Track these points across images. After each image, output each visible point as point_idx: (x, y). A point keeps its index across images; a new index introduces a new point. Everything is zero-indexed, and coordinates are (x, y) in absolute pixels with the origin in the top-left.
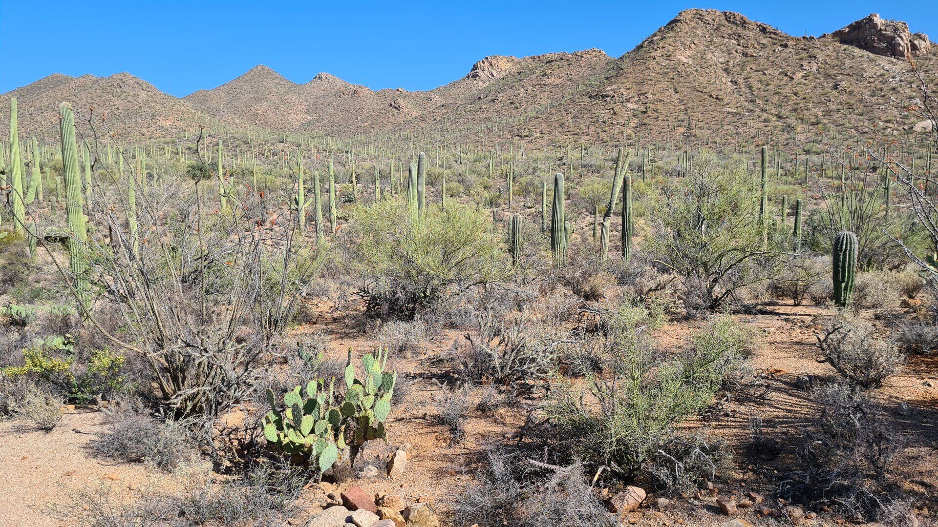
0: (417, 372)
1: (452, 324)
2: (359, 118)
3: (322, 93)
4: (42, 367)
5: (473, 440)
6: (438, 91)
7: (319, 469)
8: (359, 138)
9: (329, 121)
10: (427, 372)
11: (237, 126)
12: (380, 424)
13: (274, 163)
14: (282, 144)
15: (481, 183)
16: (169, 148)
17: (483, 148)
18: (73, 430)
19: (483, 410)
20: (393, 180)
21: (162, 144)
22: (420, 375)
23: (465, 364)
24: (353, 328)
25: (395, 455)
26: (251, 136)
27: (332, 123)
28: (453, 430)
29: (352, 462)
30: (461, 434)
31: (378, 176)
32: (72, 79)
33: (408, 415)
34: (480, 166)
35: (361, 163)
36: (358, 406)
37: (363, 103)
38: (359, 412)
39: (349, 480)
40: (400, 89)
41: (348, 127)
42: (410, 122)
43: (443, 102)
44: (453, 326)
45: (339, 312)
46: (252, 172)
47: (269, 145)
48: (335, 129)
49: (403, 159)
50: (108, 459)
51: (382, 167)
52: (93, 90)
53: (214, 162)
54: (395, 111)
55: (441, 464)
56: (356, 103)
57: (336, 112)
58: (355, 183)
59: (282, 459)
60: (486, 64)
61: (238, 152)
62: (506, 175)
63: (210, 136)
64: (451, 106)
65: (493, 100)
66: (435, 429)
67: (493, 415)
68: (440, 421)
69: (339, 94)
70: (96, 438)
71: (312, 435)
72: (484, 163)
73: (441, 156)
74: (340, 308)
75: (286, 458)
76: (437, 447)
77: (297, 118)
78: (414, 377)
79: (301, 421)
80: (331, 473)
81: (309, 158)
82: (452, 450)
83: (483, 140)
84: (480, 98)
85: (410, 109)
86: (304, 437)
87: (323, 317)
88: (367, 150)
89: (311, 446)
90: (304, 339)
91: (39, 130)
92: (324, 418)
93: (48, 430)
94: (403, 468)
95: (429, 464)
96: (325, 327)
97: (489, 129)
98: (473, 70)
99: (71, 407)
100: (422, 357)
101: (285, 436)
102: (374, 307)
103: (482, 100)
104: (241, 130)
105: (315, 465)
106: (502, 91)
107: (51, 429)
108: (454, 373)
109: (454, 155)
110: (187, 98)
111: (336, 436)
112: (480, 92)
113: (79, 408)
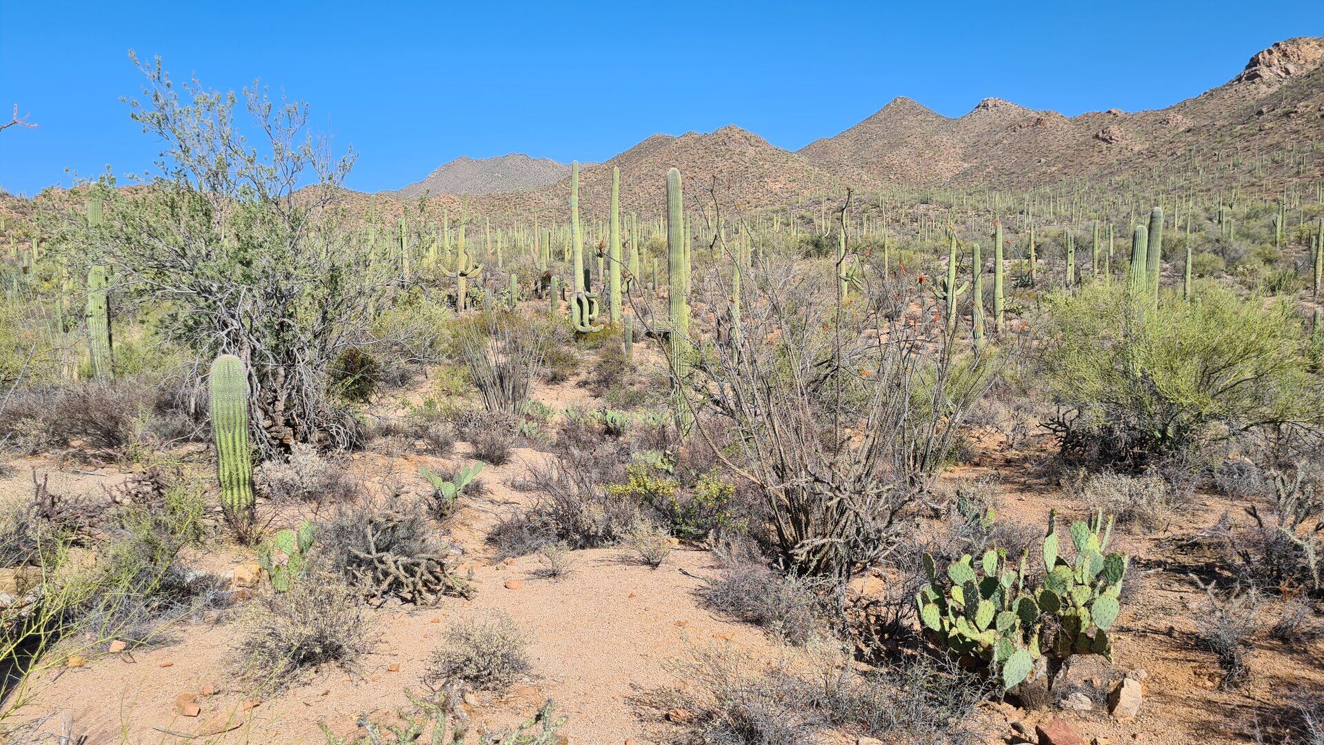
0: (1153, 558)
1: (1214, 486)
2: (1043, 160)
3: (988, 128)
4: (645, 488)
5: (1265, 685)
6: (1182, 107)
7: (1002, 683)
8: (1042, 190)
9: (995, 168)
10: (1170, 561)
11: (864, 184)
12: (1101, 634)
13: (913, 232)
14: (925, 206)
15: (1259, 254)
16: (778, 219)
17: (1264, 196)
18: (680, 570)
19: (1284, 639)
20: (1097, 252)
21: (769, 213)
22: (1159, 564)
23: (1245, 556)
24: (1039, 477)
25: (1122, 685)
26: (884, 196)
27: (1001, 171)
28: (1228, 663)
29: (1050, 682)
30: (1242, 671)
31: (1072, 247)
32: (673, 139)
33: (1139, 625)
34: (1256, 226)
35: (1043, 227)
36: (1064, 599)
37: (1051, 138)
38: (1066, 608)
39: (1045, 708)
40: (1113, 111)
41: (1024, 175)
42: (1128, 161)
43: (1189, 123)
44: (1215, 490)
45: (1014, 452)
46: (883, 247)
47: (907, 207)
48: (1004, 179)
49: (1114, 219)
50: (721, 613)
51: (1079, 233)
52: (695, 151)
53: (832, 234)
54: (1104, 145)
55: (1205, 715)
56: (1040, 138)
57: (1007, 154)
58: (1033, 259)
59: (947, 658)
60: (1276, 54)
61: (865, 219)
62: (1309, 240)
63: (828, 199)
64: (1204, 129)
65: (1287, 114)
66: (1192, 656)
67: (1305, 651)
68: (1201, 644)
69: (1013, 127)
70: (704, 584)
71: (992, 631)
72: (1266, 220)
73: (1182, 212)
74: (1015, 445)
75: (954, 657)
76: (1196, 686)
77: (947, 167)
78: (1148, 565)
79: (977, 608)
80: (1017, 692)
81: (964, 223)
82: (1225, 696)
83: (1264, 182)
84: (1260, 113)
85: (1130, 141)
86: (980, 631)
87: (990, 457)
88: (1055, 207)
89: (990, 647)
90: (965, 486)
91: (636, 204)
92: (1010, 609)
93: (655, 566)
94: (1136, 708)
95: (1183, 711)
96: (994, 472)
97: (1277, 162)
98: (1248, 67)
99: (675, 541)
100: (1161, 535)
101: (951, 626)
102: (1073, 449)
103: (1265, 116)
104: (869, 189)
105: (996, 676)
106: (1307, 97)
107: (657, 565)
108: (1222, 568)
109: (1207, 210)
110: (802, 152)
111: (1026, 639)
112: (1261, 103)
113: (683, 543)
